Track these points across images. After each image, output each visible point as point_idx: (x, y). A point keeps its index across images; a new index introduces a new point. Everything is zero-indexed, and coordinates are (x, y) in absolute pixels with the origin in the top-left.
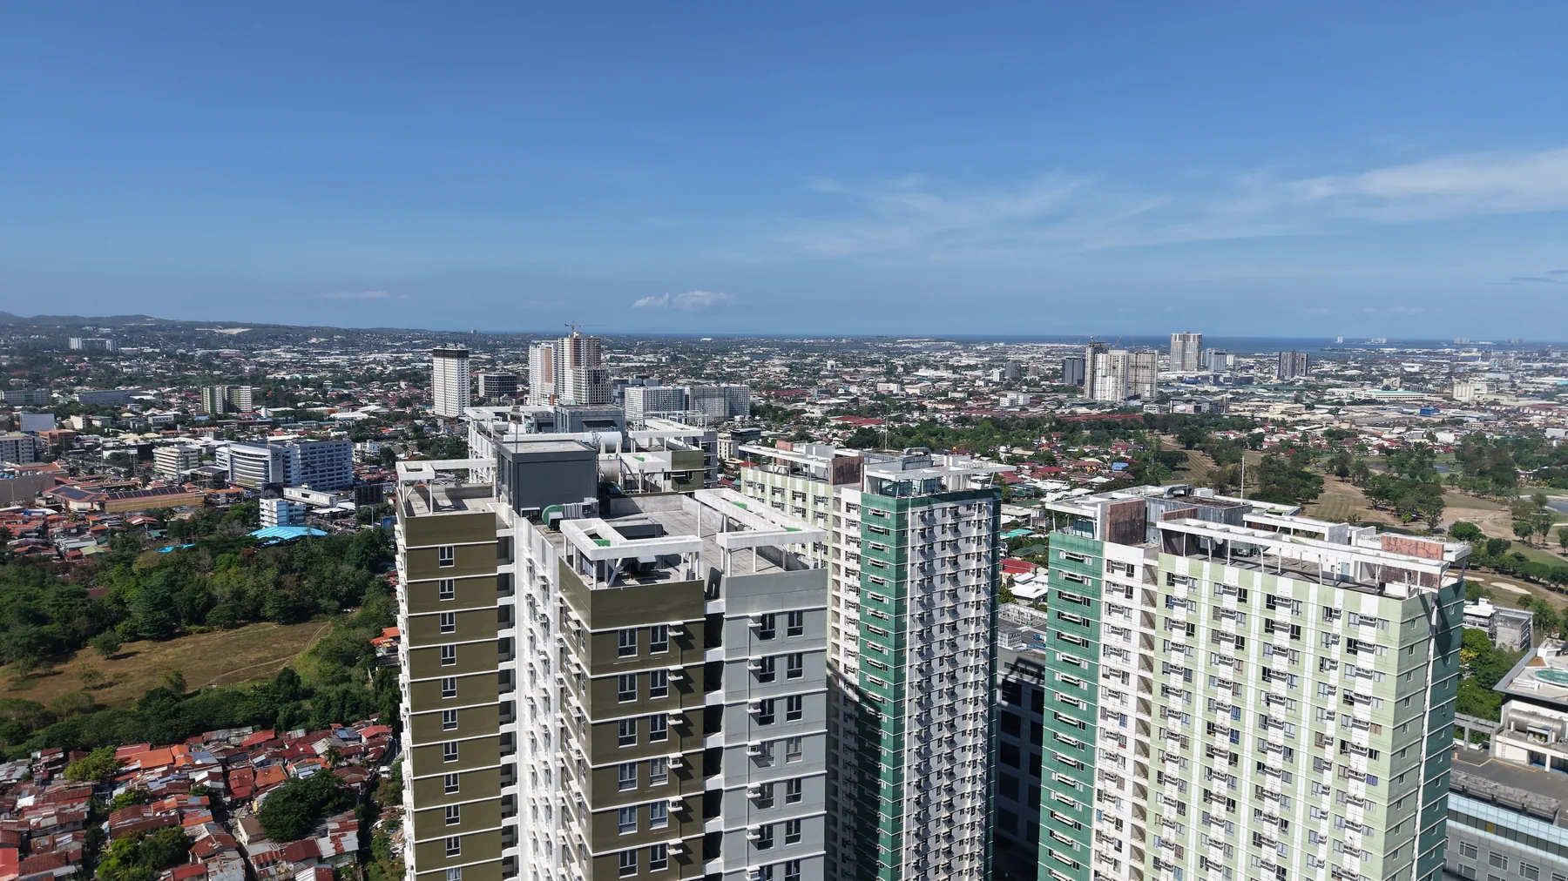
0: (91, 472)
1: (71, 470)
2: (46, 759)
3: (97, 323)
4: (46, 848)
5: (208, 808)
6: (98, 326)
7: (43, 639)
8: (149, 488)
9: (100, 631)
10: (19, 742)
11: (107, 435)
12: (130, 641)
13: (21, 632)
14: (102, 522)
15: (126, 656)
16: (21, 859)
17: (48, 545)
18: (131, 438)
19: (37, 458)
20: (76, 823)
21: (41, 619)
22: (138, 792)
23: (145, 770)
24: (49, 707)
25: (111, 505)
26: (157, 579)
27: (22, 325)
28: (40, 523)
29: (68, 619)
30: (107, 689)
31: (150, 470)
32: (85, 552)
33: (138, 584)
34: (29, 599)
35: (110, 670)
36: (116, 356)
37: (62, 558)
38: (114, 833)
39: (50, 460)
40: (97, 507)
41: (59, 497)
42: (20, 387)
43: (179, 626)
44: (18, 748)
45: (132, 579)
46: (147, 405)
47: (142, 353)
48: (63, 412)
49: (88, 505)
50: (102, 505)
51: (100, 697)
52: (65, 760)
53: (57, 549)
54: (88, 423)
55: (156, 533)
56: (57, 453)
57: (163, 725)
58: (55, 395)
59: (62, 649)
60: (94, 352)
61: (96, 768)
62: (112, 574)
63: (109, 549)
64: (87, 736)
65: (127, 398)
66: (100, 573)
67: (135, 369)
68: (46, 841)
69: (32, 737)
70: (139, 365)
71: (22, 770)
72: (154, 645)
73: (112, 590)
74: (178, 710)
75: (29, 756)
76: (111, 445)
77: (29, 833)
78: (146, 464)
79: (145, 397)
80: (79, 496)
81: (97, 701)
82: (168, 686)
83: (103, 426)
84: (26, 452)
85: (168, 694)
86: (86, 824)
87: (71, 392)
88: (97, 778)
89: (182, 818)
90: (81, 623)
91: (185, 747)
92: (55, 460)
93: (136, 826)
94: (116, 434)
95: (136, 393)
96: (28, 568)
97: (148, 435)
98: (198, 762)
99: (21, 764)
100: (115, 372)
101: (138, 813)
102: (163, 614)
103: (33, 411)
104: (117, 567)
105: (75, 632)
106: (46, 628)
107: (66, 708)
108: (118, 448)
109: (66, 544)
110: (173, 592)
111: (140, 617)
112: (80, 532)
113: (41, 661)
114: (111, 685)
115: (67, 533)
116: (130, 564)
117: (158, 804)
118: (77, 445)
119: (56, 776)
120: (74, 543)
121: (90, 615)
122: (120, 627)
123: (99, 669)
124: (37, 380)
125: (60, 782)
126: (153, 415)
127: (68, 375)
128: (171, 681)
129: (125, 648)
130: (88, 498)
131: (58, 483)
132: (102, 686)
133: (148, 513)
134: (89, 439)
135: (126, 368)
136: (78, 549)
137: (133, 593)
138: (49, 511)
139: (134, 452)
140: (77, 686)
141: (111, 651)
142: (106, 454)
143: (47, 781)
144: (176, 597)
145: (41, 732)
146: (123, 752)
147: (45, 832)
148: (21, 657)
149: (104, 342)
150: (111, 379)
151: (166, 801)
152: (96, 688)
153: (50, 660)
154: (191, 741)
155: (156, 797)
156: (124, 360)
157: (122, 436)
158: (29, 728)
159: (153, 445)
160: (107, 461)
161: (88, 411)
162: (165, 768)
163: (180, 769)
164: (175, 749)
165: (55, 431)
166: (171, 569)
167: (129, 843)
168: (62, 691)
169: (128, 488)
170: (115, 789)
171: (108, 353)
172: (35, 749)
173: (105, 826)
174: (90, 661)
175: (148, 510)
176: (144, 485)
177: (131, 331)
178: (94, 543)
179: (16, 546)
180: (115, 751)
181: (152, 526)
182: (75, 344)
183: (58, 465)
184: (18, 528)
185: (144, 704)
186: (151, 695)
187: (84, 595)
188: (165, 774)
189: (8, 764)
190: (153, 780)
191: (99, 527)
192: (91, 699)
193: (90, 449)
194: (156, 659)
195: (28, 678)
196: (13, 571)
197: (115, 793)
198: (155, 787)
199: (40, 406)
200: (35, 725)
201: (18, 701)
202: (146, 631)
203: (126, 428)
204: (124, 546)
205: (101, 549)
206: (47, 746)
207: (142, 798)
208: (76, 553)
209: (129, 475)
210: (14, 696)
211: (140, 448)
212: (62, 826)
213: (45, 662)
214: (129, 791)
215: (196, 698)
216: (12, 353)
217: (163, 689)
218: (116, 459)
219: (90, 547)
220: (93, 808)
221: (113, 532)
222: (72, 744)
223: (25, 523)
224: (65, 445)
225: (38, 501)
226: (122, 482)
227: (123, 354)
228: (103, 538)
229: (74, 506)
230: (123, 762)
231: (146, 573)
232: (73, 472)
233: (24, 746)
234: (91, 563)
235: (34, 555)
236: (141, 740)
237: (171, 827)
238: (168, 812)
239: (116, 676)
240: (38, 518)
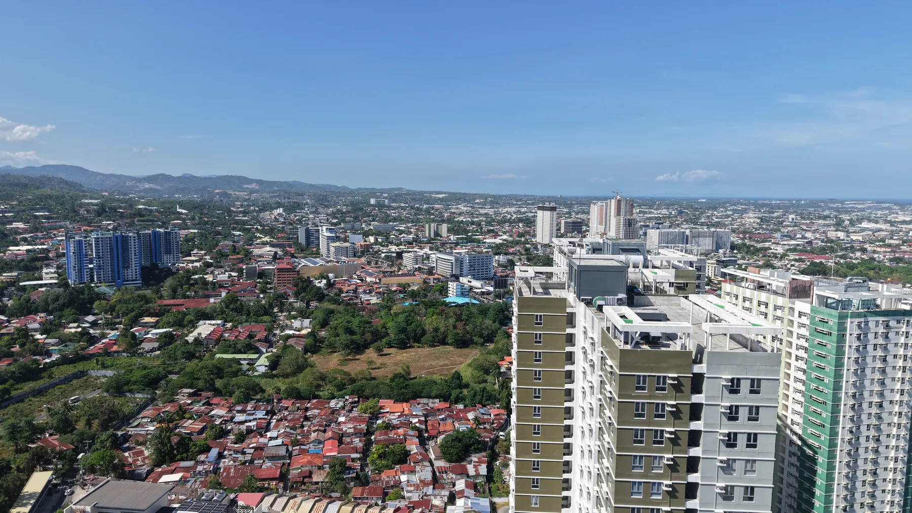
0: (376, 264)
1: (368, 262)
2: (350, 400)
3: (382, 191)
4: (349, 443)
5: (417, 437)
6: (382, 193)
7: (353, 342)
8: (400, 273)
9: (376, 341)
10: (340, 390)
11: (384, 246)
12: (388, 348)
13: (344, 338)
14: (379, 288)
15: (386, 355)
16: (339, 446)
17: (357, 297)
18: (394, 248)
19: (355, 256)
20: (361, 434)
21: (352, 333)
22: (388, 424)
23: (391, 413)
24: (353, 375)
25: (384, 280)
26: (401, 318)
27: (351, 192)
28: (355, 286)
29: (363, 334)
30: (377, 370)
31: (401, 264)
32: (372, 302)
33: (393, 320)
34: (348, 322)
35: (379, 361)
36: (389, 207)
37: (362, 304)
38: (377, 442)
39: (360, 257)
40: (378, 281)
41: (363, 274)
42: (349, 222)
43: (410, 343)
44: (340, 393)
45: (391, 317)
46: (401, 232)
47: (400, 207)
48: (366, 234)
49: (374, 280)
50: (380, 280)
51: (374, 373)
52: (358, 402)
53: (361, 299)
54: (376, 239)
55: (402, 295)
56: (363, 254)
57: (400, 392)
58: (363, 226)
59: (358, 348)
60: (380, 206)
61: (371, 408)
62: (383, 313)
63: (382, 302)
64: (367, 392)
65: (393, 228)
66: (377, 313)
67: (397, 214)
68: (348, 440)
69: (345, 389)
70: (399, 212)
71: (341, 404)
72: (398, 351)
73: (382, 322)
74: (407, 385)
75: (344, 398)
76: (385, 251)
77: (342, 434)
78: (399, 261)
79: (401, 228)
80: (371, 275)
81: (373, 375)
82: (403, 372)
83: (383, 242)
84: (350, 253)
85: (403, 376)
86: (365, 435)
87: (370, 225)
88: (370, 413)
89: (406, 440)
90: (368, 336)
91: (409, 404)
92: (362, 257)
93: (385, 440)
94: (387, 246)
95: (396, 226)
96: (349, 307)
97: (401, 247)
98: (414, 413)
99: (341, 401)
100: (388, 216)
101: (386, 434)
102: (403, 336)
103: (354, 233)
104: (385, 311)
105: (366, 340)
106: (354, 337)
107: (360, 377)
108: (388, 252)
109: (364, 297)
110: (407, 325)
111: (392, 336)
112: (370, 292)
113: (351, 352)
114: (379, 368)
115: (365, 292)
116: (390, 310)
117: (395, 431)
118: (371, 250)
119: (354, 409)
120: (367, 297)
121: (372, 333)
122: (384, 340)
123: (374, 360)
124: (356, 218)
125: (355, 413)
126: (404, 237)
127: (369, 216)
128: (405, 370)
129: (386, 351)
130: (374, 276)
131: (363, 268)
132: (376, 368)
133: (399, 285)
134: (376, 247)
135: (393, 214)
136: (369, 300)
137: (390, 324)
138: (358, 281)
139: (394, 255)
140: (365, 366)
141: (379, 350)
142: (383, 255)
143: (350, 411)
144: (409, 328)
145: (349, 386)
146: (383, 402)
147: (349, 435)
148: (343, 350)
149: (384, 201)
150: (386, 219)
151: (399, 431)
152: (373, 369)
153: (355, 352)
154: (412, 401)
155: (395, 427)
156: (392, 210)
157: (390, 247)
158: (345, 385)
159: (402, 252)
160: (383, 259)
161: (377, 234)
162: (399, 414)
163: (406, 415)
164: (404, 404)
165: (363, 243)
166: (407, 314)
167: (382, 448)
168: (359, 368)
169: (391, 272)
170: (377, 420)
171: (386, 206)
172: (346, 394)
173: (373, 437)
174: (371, 355)
175: (399, 284)
176: (398, 272)
177: (396, 195)
178: (376, 298)
179: (344, 297)
180: (378, 401)
181: (401, 292)
182: (373, 201)
183: (363, 260)
184: (345, 289)
185: (392, 380)
186: (396, 376)
187: (370, 323)
188: (399, 417)
189: (336, 400)
190: (394, 419)
191: (378, 290)
192: (370, 374)
193: (376, 252)
194: (399, 358)
195: (346, 360)
196: (342, 309)
197: (378, 422)
198: (395, 422)
199: (357, 231)
200: (347, 384)
201: (341, 370)
202: (395, 343)
203: (392, 243)
204: (388, 300)
205: (378, 301)
206: (352, 394)
207: (388, 427)
208: (368, 302)
209: (392, 265)
210: (340, 368)
211: (397, 253)
212: (356, 434)
213: (353, 353)
214: (384, 422)
215: (415, 380)
216: (347, 206)
217: (401, 374)
218: (387, 258)
219: (374, 300)
220: (368, 428)
221: (384, 293)
222: (361, 395)
223: (349, 286)
224: (366, 250)
225: (354, 276)
226: (389, 269)
227: (392, 207)
228: (379, 296)
229: (369, 279)
230: (381, 408)
231: (396, 314)
232: (369, 263)
233: (342, 392)
234: (374, 308)
235: (351, 302)
236: (390, 398)
237: (401, 444)
238: (399, 436)
239: (381, 364)
240: (354, 284)
